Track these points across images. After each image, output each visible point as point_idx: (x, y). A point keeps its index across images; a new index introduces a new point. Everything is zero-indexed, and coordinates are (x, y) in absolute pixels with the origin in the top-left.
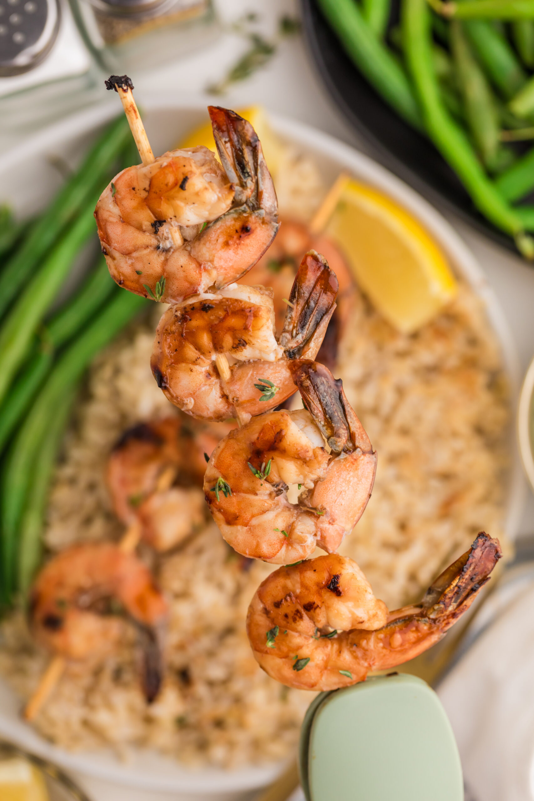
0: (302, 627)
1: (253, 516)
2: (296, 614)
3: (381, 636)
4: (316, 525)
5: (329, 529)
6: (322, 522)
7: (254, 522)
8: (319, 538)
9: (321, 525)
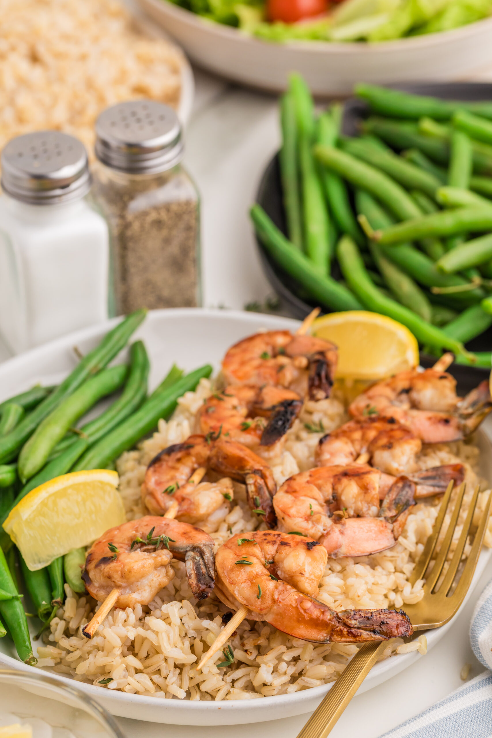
0: (268, 547)
1: (305, 495)
2: (273, 542)
3: (301, 595)
4: (331, 526)
5: (336, 533)
6: (336, 527)
7: (302, 498)
8: (325, 532)
9: (334, 527)
